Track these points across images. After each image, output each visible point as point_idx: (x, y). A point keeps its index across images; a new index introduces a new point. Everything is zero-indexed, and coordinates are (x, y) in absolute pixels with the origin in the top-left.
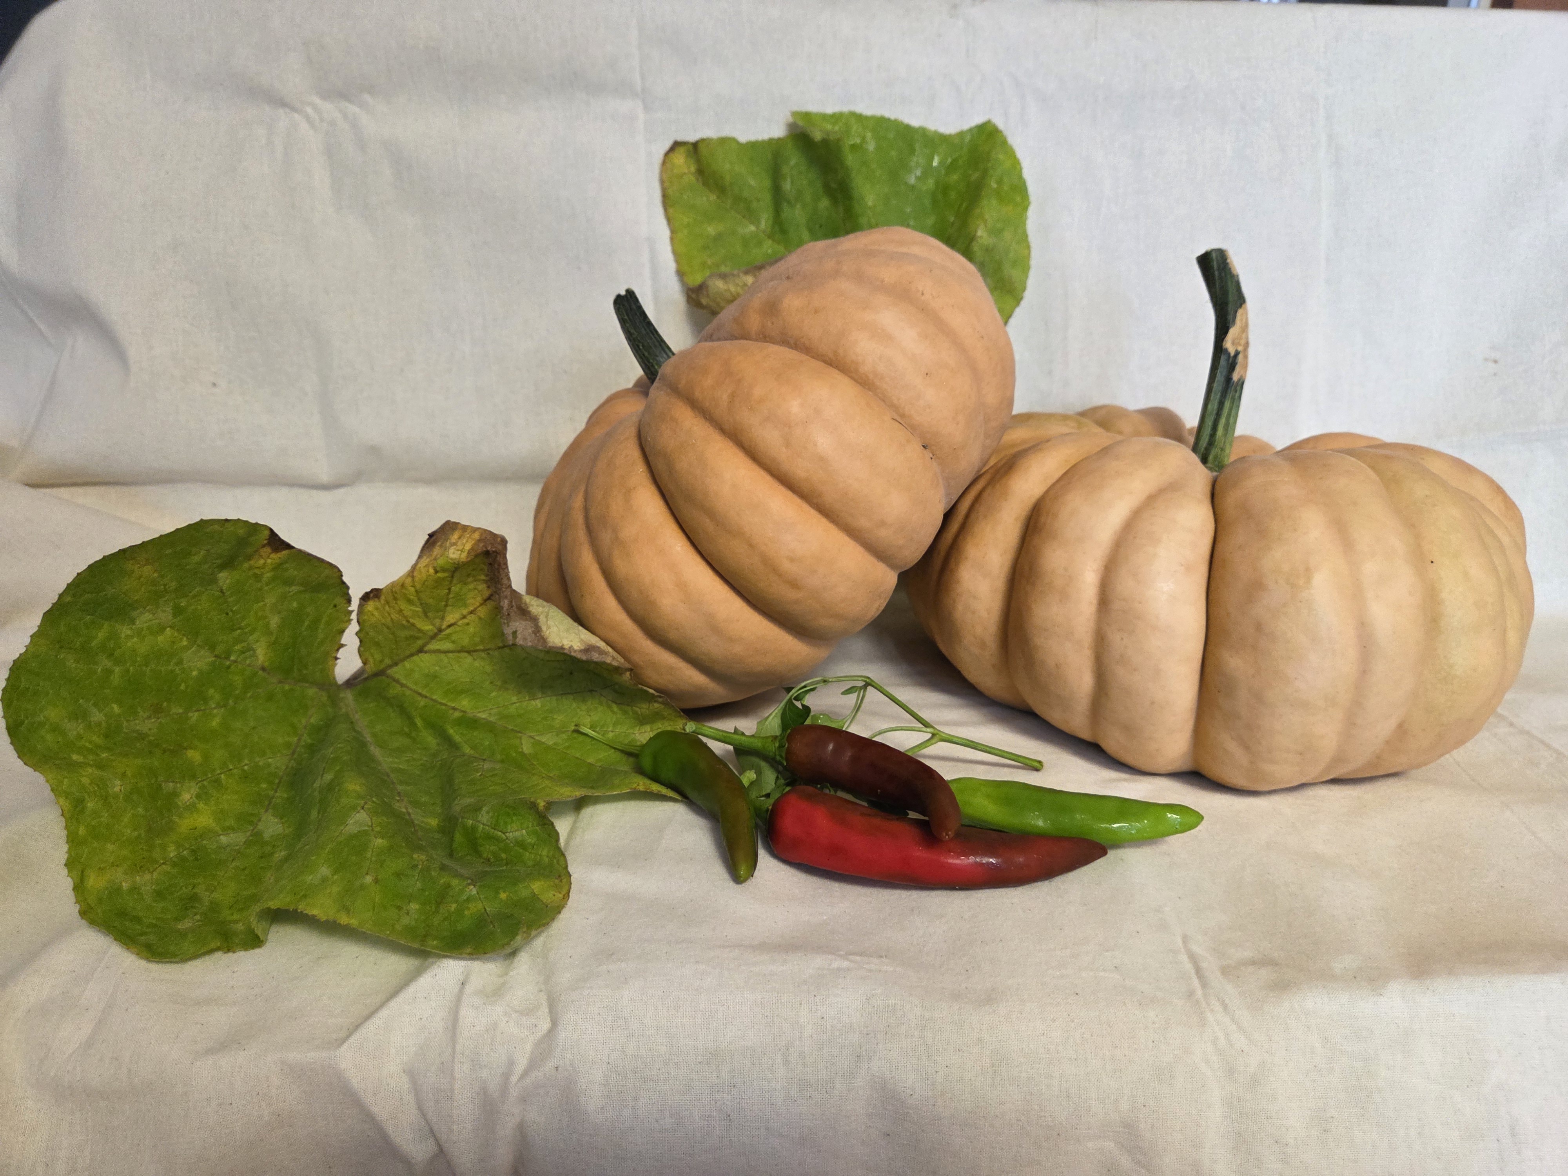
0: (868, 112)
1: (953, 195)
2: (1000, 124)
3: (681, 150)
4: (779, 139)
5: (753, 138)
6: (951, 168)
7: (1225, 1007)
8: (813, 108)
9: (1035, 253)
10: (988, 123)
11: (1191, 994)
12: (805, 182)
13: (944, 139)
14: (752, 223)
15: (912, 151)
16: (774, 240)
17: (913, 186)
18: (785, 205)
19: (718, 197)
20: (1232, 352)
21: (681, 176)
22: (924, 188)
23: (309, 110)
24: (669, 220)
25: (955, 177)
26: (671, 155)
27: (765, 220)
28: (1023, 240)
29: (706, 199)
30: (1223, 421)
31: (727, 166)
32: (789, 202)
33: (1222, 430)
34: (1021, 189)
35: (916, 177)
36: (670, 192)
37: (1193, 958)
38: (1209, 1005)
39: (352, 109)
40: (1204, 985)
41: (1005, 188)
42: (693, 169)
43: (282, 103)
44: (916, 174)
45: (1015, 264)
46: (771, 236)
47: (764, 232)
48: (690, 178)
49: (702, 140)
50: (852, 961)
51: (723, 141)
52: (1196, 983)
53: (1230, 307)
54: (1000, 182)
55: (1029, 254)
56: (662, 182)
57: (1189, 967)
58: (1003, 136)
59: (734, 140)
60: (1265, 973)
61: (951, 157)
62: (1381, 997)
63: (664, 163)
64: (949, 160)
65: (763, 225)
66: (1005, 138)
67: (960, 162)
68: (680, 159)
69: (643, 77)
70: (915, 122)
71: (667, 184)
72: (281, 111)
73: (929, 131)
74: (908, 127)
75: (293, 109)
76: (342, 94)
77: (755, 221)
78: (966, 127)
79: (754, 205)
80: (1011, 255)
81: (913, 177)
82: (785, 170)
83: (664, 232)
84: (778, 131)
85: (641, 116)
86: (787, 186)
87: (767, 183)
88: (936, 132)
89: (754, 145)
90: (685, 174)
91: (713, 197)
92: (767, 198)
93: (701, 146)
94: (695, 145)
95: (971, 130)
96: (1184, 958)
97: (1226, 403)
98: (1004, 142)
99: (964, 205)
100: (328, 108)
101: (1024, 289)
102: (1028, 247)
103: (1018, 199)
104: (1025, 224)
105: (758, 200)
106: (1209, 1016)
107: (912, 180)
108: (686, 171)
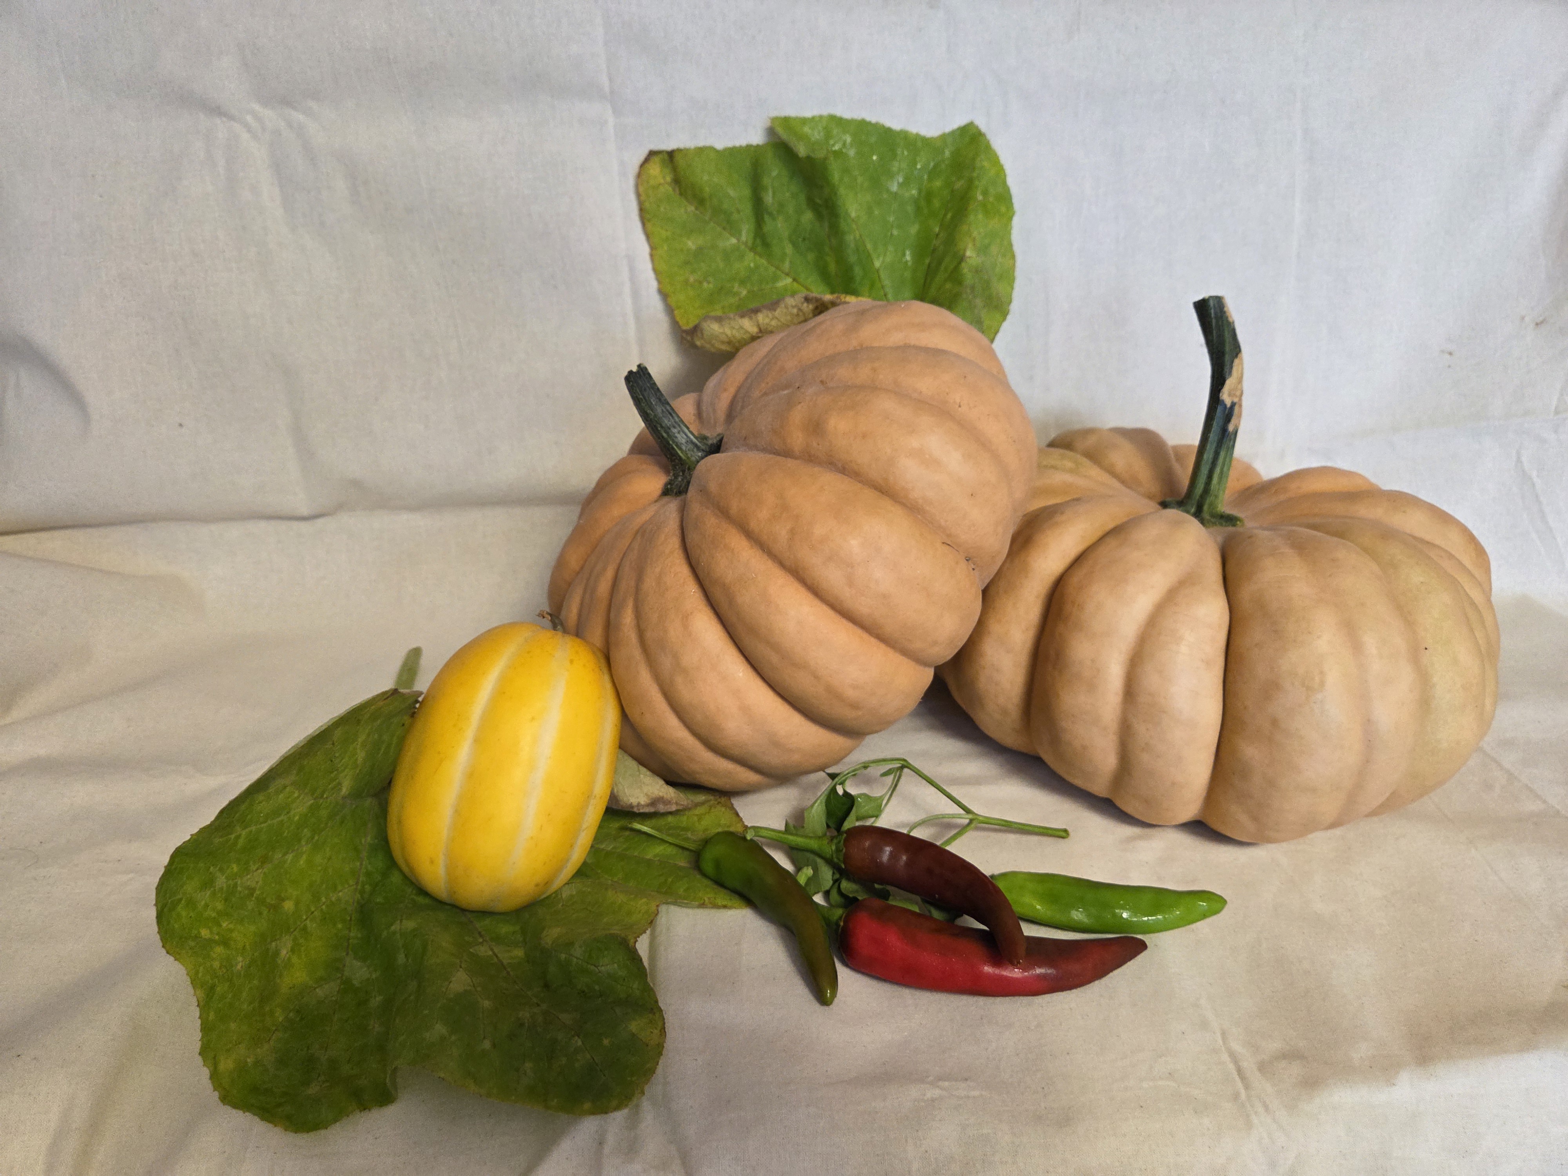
0: (847, 115)
1: (936, 203)
2: (982, 124)
3: (656, 159)
4: (758, 146)
5: (730, 144)
6: (933, 173)
7: (1266, 1108)
8: (791, 112)
9: (1019, 264)
10: (971, 124)
11: (1236, 1096)
12: (787, 194)
13: (926, 142)
14: (732, 235)
15: (894, 156)
16: (755, 253)
17: (896, 193)
18: (767, 218)
19: (696, 209)
20: (1228, 403)
21: (656, 188)
22: (907, 195)
23: (249, 118)
24: (648, 236)
25: (938, 183)
26: (646, 165)
27: (746, 231)
28: (1008, 251)
29: (685, 211)
30: (1218, 471)
31: (706, 178)
32: (770, 214)
33: (1216, 479)
34: (1005, 198)
35: (898, 183)
36: (647, 205)
37: (1232, 1055)
38: (1252, 1106)
39: (298, 117)
40: (1247, 1087)
41: (991, 199)
42: (669, 179)
43: (218, 111)
44: (898, 181)
45: (1001, 278)
46: (752, 249)
47: (746, 244)
48: (668, 189)
49: (679, 150)
50: (942, 1089)
51: (701, 150)
52: (1240, 1085)
53: (1227, 358)
54: (985, 193)
55: (1014, 265)
56: (638, 195)
57: (1231, 1067)
58: (986, 139)
59: (712, 148)
60: (1296, 1069)
61: (934, 160)
62: (1394, 1086)
63: (639, 175)
64: (932, 164)
65: (744, 238)
66: (989, 141)
67: (943, 166)
68: (655, 170)
69: (611, 80)
70: (896, 125)
71: (642, 198)
72: (218, 121)
73: (911, 134)
74: (889, 130)
75: (231, 118)
76: (286, 102)
77: (736, 233)
78: (948, 129)
79: (735, 216)
80: (997, 270)
81: (896, 184)
82: (766, 181)
83: (643, 248)
84: (756, 137)
85: (611, 120)
86: (769, 198)
87: (747, 192)
88: (917, 135)
89: (732, 153)
90: (660, 184)
91: (691, 208)
92: (747, 209)
93: (678, 158)
94: (671, 154)
95: (953, 133)
96: (1225, 1057)
97: (1221, 453)
98: (988, 148)
99: (949, 216)
100: (268, 114)
101: (1010, 302)
102: (1013, 257)
103: (1003, 209)
104: (1010, 234)
105: (738, 211)
106: (1255, 1120)
107: (894, 188)
108: (662, 181)
